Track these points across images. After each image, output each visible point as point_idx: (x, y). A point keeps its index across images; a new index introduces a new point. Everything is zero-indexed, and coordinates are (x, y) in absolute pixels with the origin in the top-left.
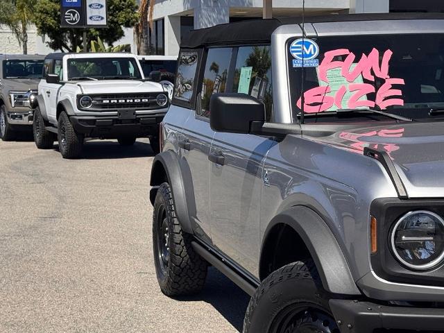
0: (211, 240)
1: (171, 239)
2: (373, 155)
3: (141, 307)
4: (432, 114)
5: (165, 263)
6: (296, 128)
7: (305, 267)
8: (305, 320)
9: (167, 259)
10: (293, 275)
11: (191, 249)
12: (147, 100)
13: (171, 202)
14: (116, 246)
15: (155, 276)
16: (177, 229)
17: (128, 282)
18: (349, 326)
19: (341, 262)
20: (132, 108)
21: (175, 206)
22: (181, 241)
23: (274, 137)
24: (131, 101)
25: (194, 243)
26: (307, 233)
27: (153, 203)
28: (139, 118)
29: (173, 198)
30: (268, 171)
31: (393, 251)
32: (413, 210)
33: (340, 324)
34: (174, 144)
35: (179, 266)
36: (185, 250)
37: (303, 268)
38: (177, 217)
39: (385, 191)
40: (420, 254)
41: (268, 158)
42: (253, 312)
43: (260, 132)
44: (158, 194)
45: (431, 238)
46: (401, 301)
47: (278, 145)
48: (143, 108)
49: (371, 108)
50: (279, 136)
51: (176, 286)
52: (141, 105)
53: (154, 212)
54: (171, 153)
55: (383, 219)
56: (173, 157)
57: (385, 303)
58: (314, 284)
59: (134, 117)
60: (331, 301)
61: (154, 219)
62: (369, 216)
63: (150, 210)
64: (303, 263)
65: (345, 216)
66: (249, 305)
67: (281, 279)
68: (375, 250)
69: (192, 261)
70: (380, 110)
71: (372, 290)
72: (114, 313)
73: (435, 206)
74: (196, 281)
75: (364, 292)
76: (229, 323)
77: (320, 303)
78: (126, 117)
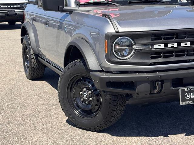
0: (45, 56)
1: (30, 57)
2: (106, 16)
3: (18, 84)
4: (129, 3)
5: (28, 67)
6: (77, 8)
7: (81, 61)
8: (81, 82)
9: (28, 65)
10: (76, 65)
11: (38, 61)
12: (19, 6)
13: (29, 42)
14: (8, 62)
15: (24, 72)
16: (32, 53)
17: (13, 75)
18: (97, 81)
19: (94, 58)
20: (13, 9)
21: (31, 44)
22: (34, 57)
23: (68, 13)
24: (13, 6)
25: (39, 58)
26: (81, 48)
27: (22, 43)
28: (17, 13)
29: (30, 41)
30: (66, 26)
31: (113, 52)
32: (121, 37)
33: (94, 81)
34: (29, 19)
35: (33, 67)
36: (35, 61)
37: (80, 62)
38: (32, 48)
39: (110, 30)
40: (124, 53)
41: (66, 21)
42: (61, 80)
43: (63, 11)
44: (24, 39)
45: (128, 47)
46: (116, 71)
47: (70, 16)
48: (18, 9)
49: (106, 1)
50: (70, 12)
51: (32, 75)
52: (17, 8)
53: (23, 47)
54: (28, 23)
55: (109, 40)
56: (29, 24)
57: (111, 72)
58: (84, 67)
59: (14, 13)
60: (91, 73)
61: (23, 50)
62: (104, 39)
63: (21, 46)
64: (80, 60)
65: (96, 43)
66: (60, 77)
67: (72, 66)
68: (107, 52)
69: (38, 66)
70: (109, 2)
71: (106, 68)
72: (8, 86)
73: (129, 35)
74: (40, 73)
75: (103, 69)
76: (53, 88)
77: (87, 75)
78: (11, 13)
